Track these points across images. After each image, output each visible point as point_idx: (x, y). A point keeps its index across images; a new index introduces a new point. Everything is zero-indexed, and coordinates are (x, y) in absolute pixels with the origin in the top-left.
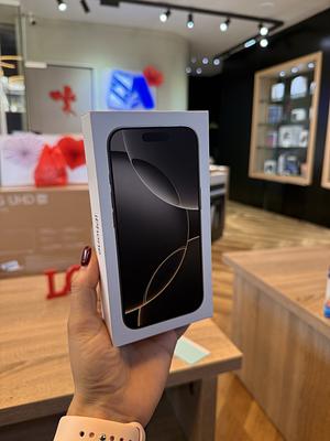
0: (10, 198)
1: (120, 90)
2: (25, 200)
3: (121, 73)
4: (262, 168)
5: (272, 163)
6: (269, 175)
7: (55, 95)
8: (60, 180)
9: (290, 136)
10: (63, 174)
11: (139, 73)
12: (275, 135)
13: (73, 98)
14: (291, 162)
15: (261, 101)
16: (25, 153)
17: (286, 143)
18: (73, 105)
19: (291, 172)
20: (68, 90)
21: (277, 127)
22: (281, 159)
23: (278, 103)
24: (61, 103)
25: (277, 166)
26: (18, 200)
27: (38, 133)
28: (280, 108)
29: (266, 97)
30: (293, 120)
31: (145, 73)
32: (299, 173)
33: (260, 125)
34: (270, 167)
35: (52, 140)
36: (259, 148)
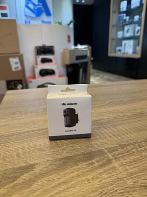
1: (31, 6)
4: (115, 52)
6: (118, 55)
9: (130, 31)
15: (114, 12)
17: (128, 35)
21: (123, 26)
23: (124, 12)
28: (125, 15)
33: (113, 26)
34: (120, 50)
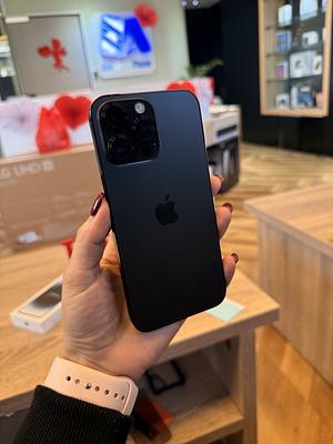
0: (15, 169)
1: (112, 36)
2: (31, 168)
3: (110, 17)
5: (285, 97)
6: (282, 110)
7: (44, 51)
8: (63, 143)
10: (65, 137)
11: (130, 14)
12: (285, 64)
13: (63, 52)
14: (305, 93)
16: (22, 119)
17: (298, 73)
18: (65, 60)
19: (306, 104)
20: (56, 43)
21: (287, 55)
22: (294, 91)
24: (51, 60)
25: (290, 100)
26: (23, 170)
27: (33, 96)
28: (289, 33)
29: (272, 23)
30: (304, 45)
31: (137, 14)
32: (315, 104)
33: (268, 56)
34: (283, 102)
35: (48, 102)
36: (269, 82)
